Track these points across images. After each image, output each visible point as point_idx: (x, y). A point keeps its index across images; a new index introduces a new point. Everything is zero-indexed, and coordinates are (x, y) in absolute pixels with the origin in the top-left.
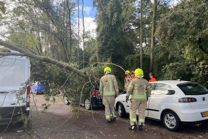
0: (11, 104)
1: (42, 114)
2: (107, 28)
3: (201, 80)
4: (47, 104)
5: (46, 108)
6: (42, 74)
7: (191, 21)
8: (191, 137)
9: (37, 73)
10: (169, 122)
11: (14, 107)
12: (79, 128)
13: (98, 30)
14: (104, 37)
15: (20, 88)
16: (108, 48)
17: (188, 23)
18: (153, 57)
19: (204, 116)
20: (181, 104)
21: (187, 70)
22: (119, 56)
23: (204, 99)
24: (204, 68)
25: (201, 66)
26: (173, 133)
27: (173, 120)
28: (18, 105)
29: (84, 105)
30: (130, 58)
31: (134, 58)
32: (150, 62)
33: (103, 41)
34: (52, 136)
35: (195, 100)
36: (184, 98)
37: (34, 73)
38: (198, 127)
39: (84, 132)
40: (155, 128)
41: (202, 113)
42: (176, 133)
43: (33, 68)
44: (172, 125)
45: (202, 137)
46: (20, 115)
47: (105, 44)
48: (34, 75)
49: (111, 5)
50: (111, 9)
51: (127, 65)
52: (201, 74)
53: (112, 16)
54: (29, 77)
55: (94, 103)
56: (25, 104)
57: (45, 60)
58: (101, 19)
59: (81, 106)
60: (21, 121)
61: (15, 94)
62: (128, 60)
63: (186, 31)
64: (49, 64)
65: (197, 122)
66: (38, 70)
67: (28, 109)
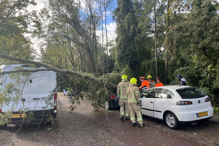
0: (42, 108)
1: (70, 114)
2: (125, 39)
3: (208, 82)
4: (74, 106)
5: (73, 109)
6: (65, 83)
7: (194, 31)
8: (187, 134)
9: (61, 82)
10: (170, 121)
11: (44, 110)
12: (96, 126)
13: (117, 40)
14: (122, 46)
15: (49, 95)
16: (127, 56)
17: (192, 34)
18: (168, 61)
19: (199, 116)
20: (179, 107)
21: (196, 73)
22: (136, 62)
23: (199, 102)
24: (211, 71)
25: (209, 70)
26: (173, 131)
27: (173, 120)
28: (47, 109)
29: (104, 105)
30: (147, 63)
31: (150, 63)
32: (164, 66)
33: (122, 50)
34: (73, 133)
35: (191, 103)
36: (181, 102)
37: (59, 83)
38: (193, 125)
39: (99, 129)
40: (159, 126)
41: (197, 114)
42: (175, 131)
43: (59, 79)
44: (172, 124)
45: (196, 134)
46: (49, 116)
47: (123, 52)
48: (59, 84)
49: (127, 19)
50: (128, 22)
51: (145, 69)
52: (208, 76)
53: (129, 28)
54: (56, 86)
55: (112, 104)
56: (53, 107)
57: (67, 72)
58: (119, 30)
59: (102, 106)
60: (49, 121)
61: (44, 100)
62: (145, 65)
63: (190, 41)
64: (71, 75)
65: (194, 121)
66: (62, 80)
67: (55, 111)
